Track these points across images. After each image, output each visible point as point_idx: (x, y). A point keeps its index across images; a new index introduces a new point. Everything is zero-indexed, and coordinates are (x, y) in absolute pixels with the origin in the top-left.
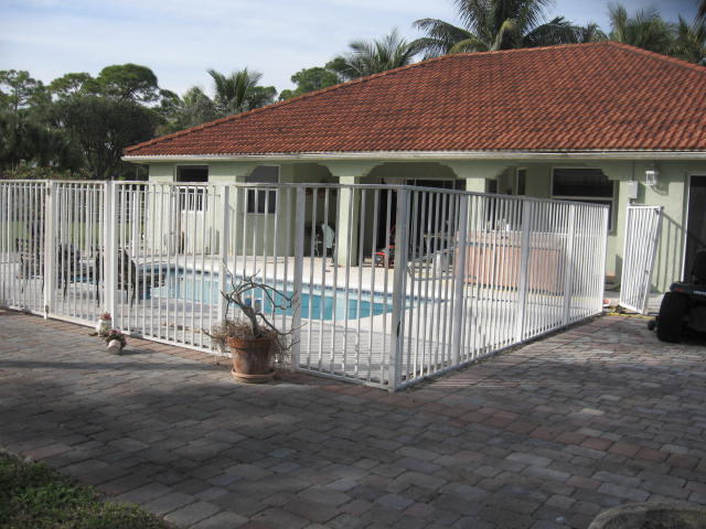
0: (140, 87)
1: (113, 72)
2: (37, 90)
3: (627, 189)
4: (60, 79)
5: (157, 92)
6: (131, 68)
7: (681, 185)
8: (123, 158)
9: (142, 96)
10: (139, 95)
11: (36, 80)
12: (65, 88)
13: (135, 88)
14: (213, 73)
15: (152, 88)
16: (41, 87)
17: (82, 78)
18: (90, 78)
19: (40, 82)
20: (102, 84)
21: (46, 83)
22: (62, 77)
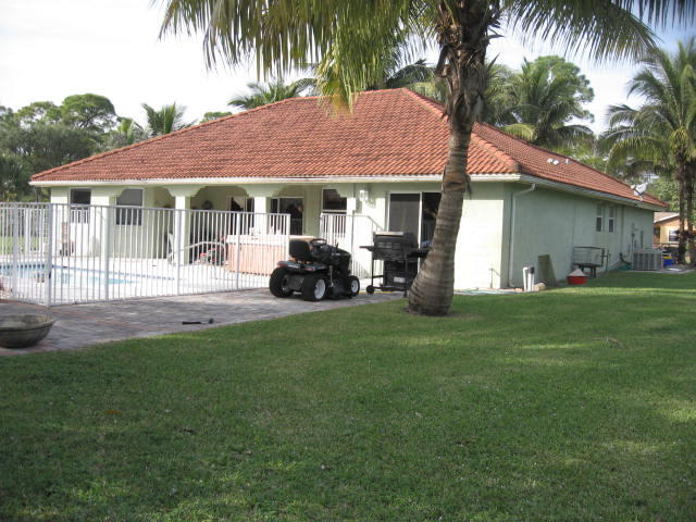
0: (99, 115)
1: (74, 101)
2: (7, 117)
3: (351, 203)
4: (26, 108)
5: (114, 119)
6: (90, 97)
7: (383, 200)
8: (31, 183)
9: (101, 122)
10: (98, 121)
11: (7, 107)
12: (31, 116)
13: (96, 115)
14: (146, 106)
15: (110, 115)
16: (11, 114)
17: (47, 106)
18: (54, 106)
19: (10, 110)
20: (63, 112)
21: (15, 111)
22: (29, 105)
